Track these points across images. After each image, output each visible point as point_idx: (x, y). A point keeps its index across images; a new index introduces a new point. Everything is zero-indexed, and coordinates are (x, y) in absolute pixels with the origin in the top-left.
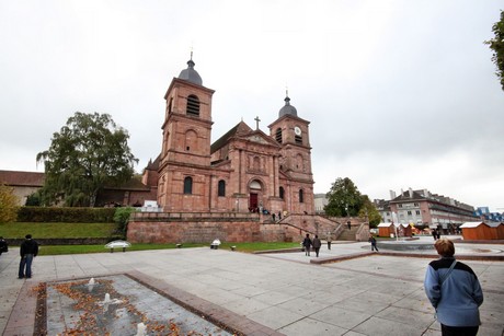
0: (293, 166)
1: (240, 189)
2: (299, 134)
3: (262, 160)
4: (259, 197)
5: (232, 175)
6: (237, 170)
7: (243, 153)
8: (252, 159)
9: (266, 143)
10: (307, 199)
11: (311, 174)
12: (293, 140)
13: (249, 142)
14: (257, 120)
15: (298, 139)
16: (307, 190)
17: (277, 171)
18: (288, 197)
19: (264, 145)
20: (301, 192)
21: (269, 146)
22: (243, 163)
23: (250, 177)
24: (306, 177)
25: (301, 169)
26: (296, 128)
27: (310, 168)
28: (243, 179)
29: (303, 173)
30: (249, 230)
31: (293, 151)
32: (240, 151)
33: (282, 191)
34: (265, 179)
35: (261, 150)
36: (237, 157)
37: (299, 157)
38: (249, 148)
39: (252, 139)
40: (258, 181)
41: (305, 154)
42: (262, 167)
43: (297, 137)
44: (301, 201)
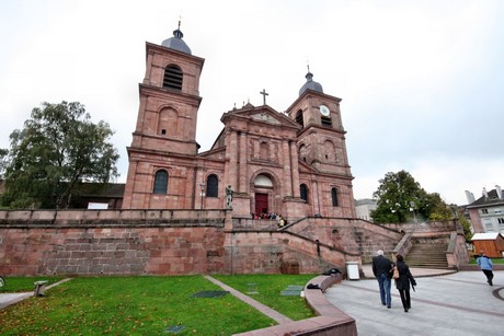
0: (320, 156)
1: (238, 186)
2: (327, 114)
3: (272, 147)
4: (269, 198)
5: (227, 166)
6: (233, 160)
7: (243, 136)
8: (257, 145)
9: (278, 123)
10: (343, 201)
11: (347, 166)
12: (319, 122)
13: (251, 122)
14: (264, 94)
15: (326, 121)
16: (342, 189)
17: (295, 161)
18: (314, 197)
19: (275, 126)
20: (334, 192)
21: (282, 128)
22: (243, 149)
23: (255, 169)
24: (340, 171)
25: (332, 160)
26: (322, 107)
27: (346, 159)
28: (243, 172)
29: (336, 165)
30: (200, 245)
31: (320, 136)
32: (239, 133)
33: (304, 190)
34: (277, 173)
35: (271, 132)
36: (234, 142)
37: (328, 144)
38: (253, 129)
39: (257, 117)
40: (268, 176)
41: (336, 139)
42: (273, 156)
43: (323, 118)
44: (336, 203)
